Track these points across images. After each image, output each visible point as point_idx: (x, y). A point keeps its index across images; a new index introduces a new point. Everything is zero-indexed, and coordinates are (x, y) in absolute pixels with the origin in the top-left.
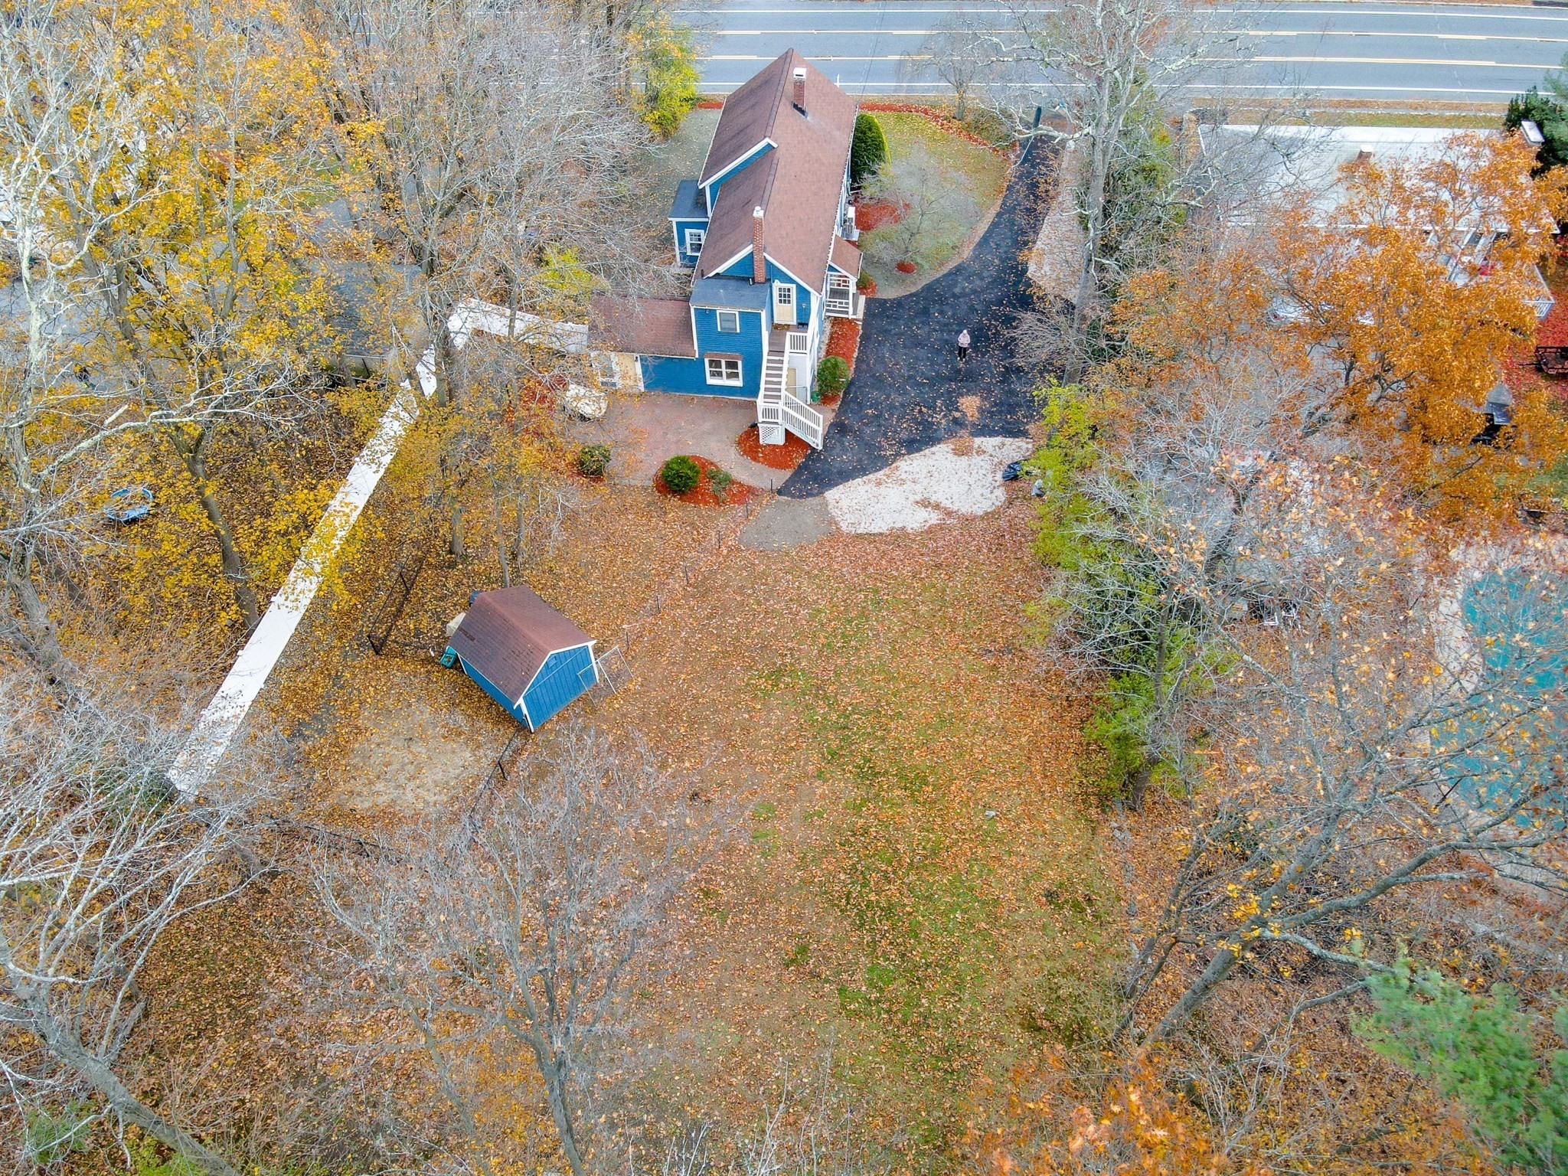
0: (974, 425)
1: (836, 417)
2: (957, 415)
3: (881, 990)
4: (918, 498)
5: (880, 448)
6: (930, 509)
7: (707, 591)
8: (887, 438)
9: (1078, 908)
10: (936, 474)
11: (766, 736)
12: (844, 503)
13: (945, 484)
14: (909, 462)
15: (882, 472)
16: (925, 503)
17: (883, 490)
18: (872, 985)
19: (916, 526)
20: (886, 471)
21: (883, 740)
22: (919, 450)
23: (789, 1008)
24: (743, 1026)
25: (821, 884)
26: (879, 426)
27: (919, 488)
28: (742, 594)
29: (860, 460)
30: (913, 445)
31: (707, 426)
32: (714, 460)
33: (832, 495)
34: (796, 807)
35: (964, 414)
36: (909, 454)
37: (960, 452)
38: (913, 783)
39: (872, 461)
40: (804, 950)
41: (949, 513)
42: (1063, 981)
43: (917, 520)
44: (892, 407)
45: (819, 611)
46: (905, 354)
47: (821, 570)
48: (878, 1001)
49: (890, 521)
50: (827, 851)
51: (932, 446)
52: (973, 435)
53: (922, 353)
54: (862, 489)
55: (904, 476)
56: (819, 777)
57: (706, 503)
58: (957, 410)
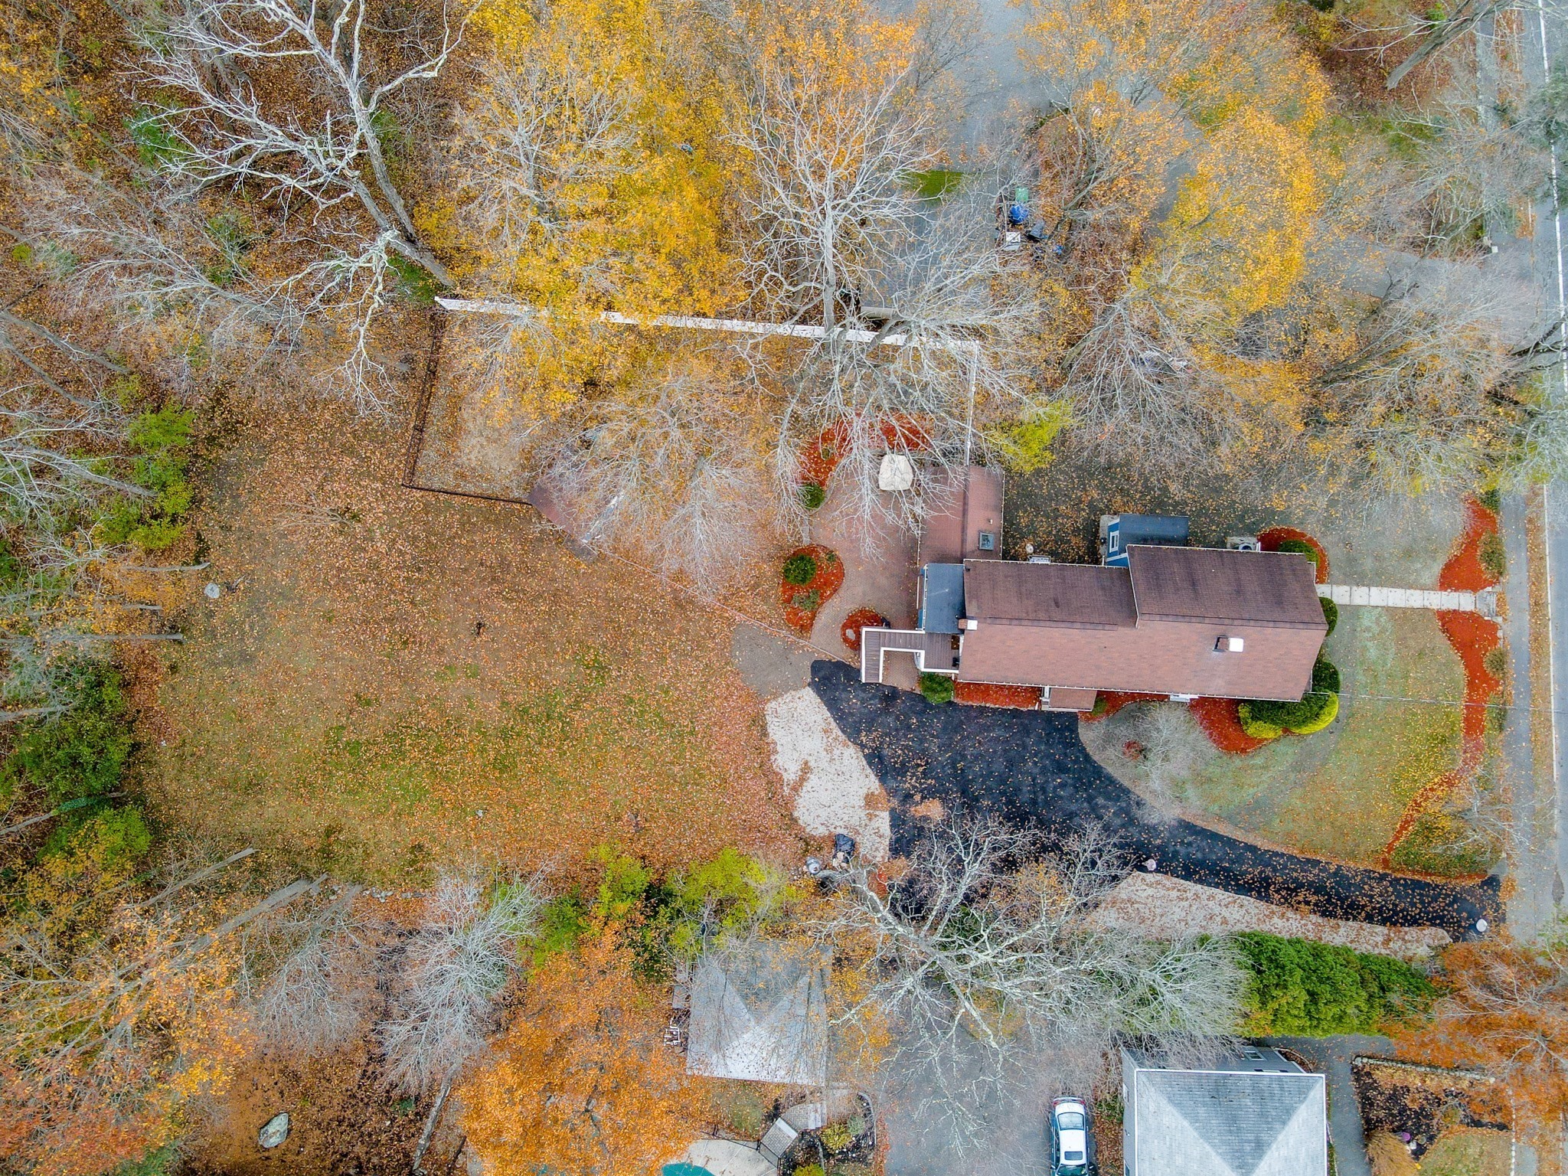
0: (905, 812)
1: (905, 692)
2: (918, 797)
3: (344, 749)
4: (812, 764)
5: (869, 731)
6: (800, 773)
7: (682, 607)
8: (881, 736)
9: (412, 863)
10: (841, 778)
11: (540, 666)
12: (800, 705)
13: (830, 786)
14: (855, 756)
15: (840, 733)
16: (806, 769)
17: (818, 735)
18: (348, 744)
19: (780, 762)
20: (842, 737)
21: (540, 744)
22: (870, 764)
23: (327, 698)
24: (312, 675)
25: (416, 711)
26: (897, 730)
27: (824, 764)
28: (680, 633)
29: (852, 715)
30: (876, 760)
31: (883, 581)
32: (841, 592)
33: (809, 695)
34: (477, 690)
35: (917, 804)
36: (865, 756)
37: (870, 801)
38: (503, 765)
39: (851, 726)
40: (368, 703)
41: (796, 788)
42: (361, 851)
43: (787, 764)
44: (922, 741)
45: (666, 692)
46: (995, 752)
47: (711, 691)
48: (338, 747)
49: (783, 742)
50: (442, 713)
51: (877, 775)
52: (892, 811)
53: (999, 766)
54: (819, 718)
55: (837, 752)
56: (503, 702)
57: (784, 592)
58: (923, 798)
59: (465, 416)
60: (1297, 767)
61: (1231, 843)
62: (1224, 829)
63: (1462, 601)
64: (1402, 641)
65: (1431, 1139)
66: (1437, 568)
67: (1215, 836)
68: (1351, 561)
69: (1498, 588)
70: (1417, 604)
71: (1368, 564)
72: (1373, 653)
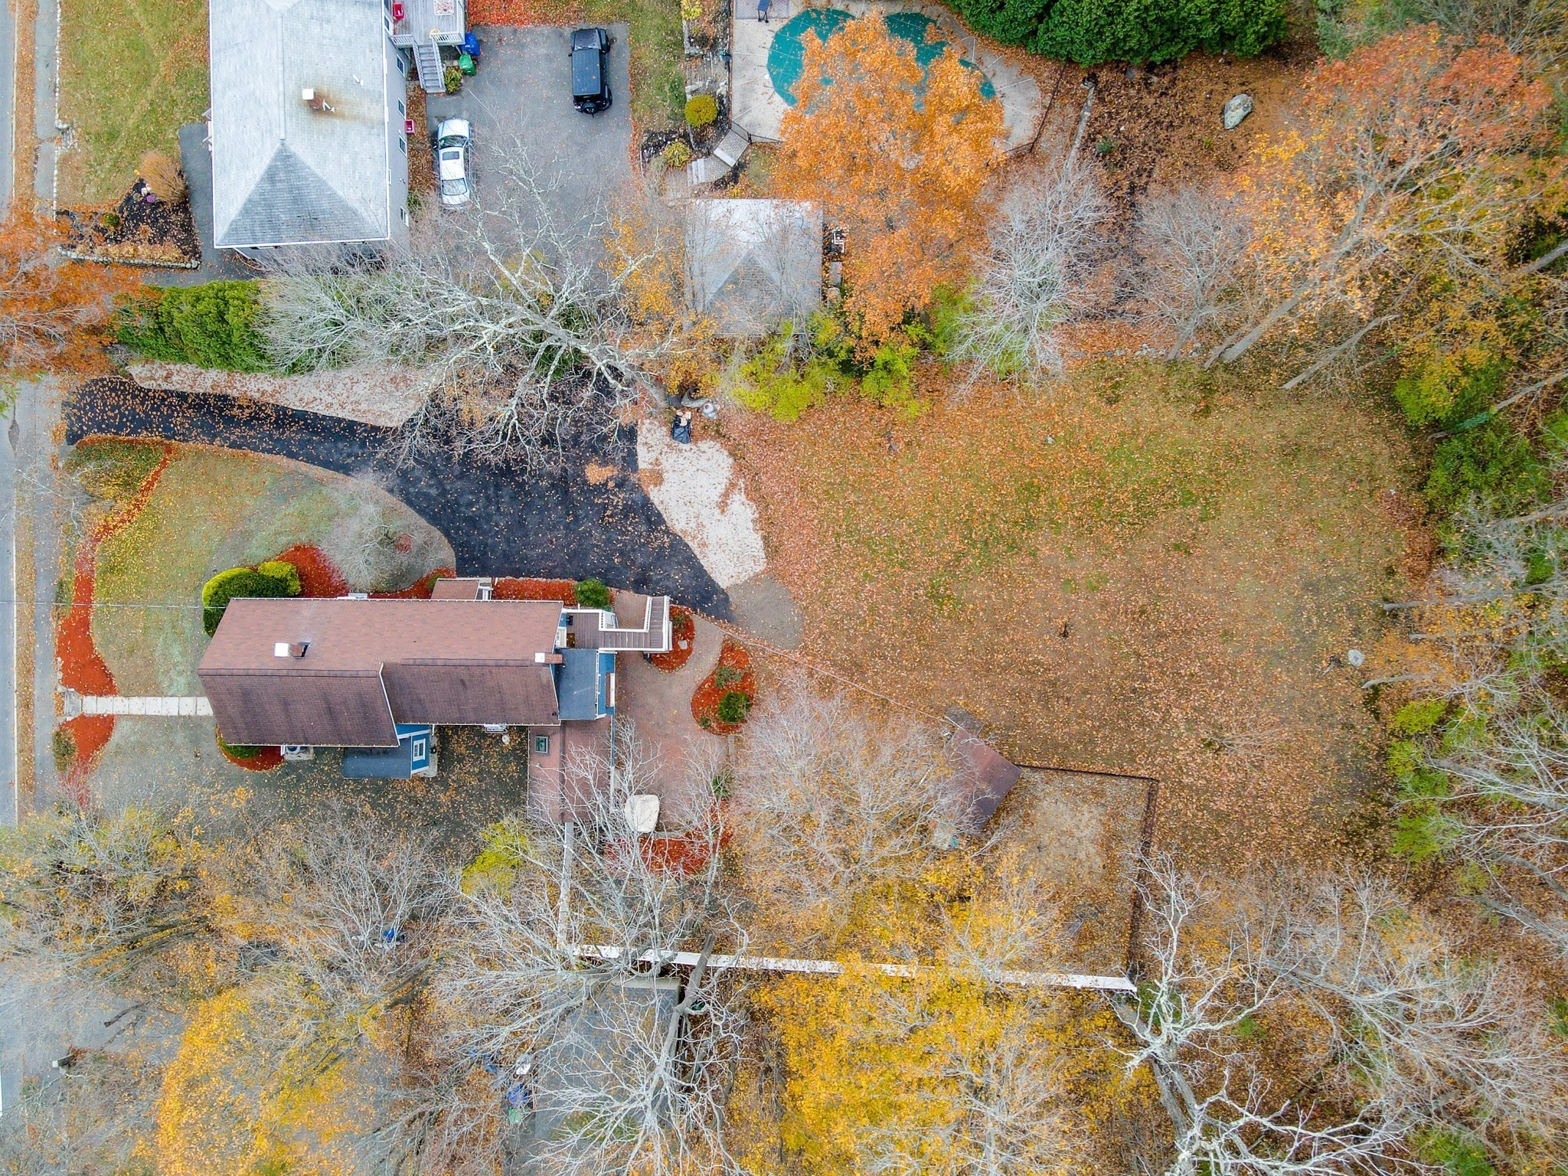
0: (623, 469)
1: (627, 589)
2: (611, 484)
3: (1198, 498)
4: (717, 511)
5: (661, 548)
6: (729, 502)
7: (856, 664)
8: (648, 543)
9: (1117, 385)
10: (687, 499)
11: (999, 595)
12: (731, 571)
13: (699, 491)
14: (675, 522)
15: (690, 544)
16: (723, 505)
17: (712, 541)
18: (1194, 503)
19: (749, 511)
20: (688, 540)
21: (993, 515)
22: (659, 515)
23: (1221, 549)
24: (1239, 573)
25: (1125, 542)
26: (634, 550)
27: (705, 512)
28: (856, 637)
29: (679, 563)
30: (653, 519)
31: (652, 700)
32: (694, 687)
33: (723, 581)
34: (1063, 567)
35: (611, 478)
36: (664, 522)
37: (658, 478)
38: (1030, 491)
39: (679, 552)
40: (1177, 547)
41: (733, 485)
42: (1172, 394)
43: (743, 510)
44: (609, 541)
45: (866, 575)
46: (536, 534)
47: (821, 579)
48: (1205, 499)
49: (747, 532)
50: (1097, 541)
51: (652, 504)
52: (635, 469)
53: (531, 521)
54: (712, 558)
55: (693, 525)
56: (1034, 555)
57: (752, 684)
58: (606, 484)
59: (1098, 859)
60: (247, 536)
61: (311, 460)
62: (317, 471)
63: (95, 705)
64: (149, 663)
65: (129, 198)
66: (116, 737)
67: (326, 464)
68: (195, 741)
69: (61, 720)
70: (135, 700)
71: (180, 738)
72: (176, 650)
